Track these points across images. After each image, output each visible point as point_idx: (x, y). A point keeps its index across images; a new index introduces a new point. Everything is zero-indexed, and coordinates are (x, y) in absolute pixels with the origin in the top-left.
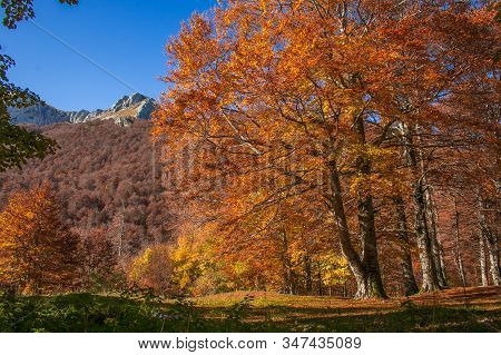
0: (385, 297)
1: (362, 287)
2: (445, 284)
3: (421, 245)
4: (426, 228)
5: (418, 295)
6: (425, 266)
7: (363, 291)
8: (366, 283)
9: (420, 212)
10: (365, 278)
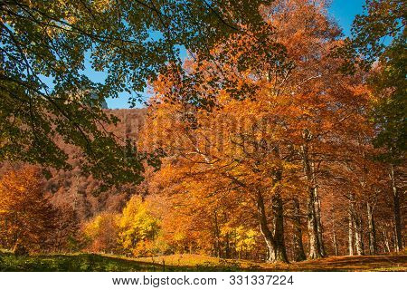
0: (288, 263)
1: (272, 255)
2: (325, 254)
3: (310, 227)
4: (314, 215)
5: (307, 261)
6: (312, 241)
7: (274, 258)
8: (276, 252)
9: (311, 204)
10: (275, 249)
